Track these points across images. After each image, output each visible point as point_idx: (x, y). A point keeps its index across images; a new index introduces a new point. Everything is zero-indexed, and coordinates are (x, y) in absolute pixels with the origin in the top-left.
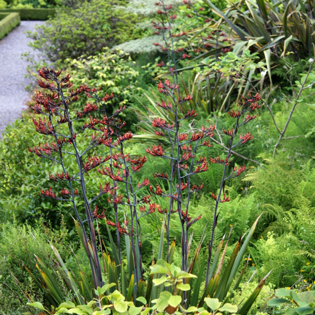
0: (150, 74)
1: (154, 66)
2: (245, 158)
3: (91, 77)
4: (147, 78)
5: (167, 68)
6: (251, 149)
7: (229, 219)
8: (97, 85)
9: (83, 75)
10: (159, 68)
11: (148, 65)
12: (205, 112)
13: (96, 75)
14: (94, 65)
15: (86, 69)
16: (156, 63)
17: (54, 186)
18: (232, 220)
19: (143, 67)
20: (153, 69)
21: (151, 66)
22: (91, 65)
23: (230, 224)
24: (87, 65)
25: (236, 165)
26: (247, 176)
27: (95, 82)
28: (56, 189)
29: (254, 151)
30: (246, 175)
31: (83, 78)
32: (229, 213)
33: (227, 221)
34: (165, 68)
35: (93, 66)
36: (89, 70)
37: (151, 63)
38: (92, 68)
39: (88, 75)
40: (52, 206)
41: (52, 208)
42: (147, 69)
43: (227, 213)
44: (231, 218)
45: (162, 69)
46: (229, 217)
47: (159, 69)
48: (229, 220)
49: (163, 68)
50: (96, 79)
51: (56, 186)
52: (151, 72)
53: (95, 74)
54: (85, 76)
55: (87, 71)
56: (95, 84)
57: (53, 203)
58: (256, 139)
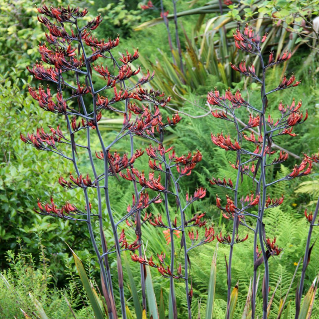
0: (111, 21)
1: (118, 8)
2: (297, 157)
3: (22, 25)
4: (105, 28)
5: (139, 11)
6: (305, 142)
7: (292, 253)
8: (32, 38)
9: (8, 22)
10: (126, 11)
11: (109, 6)
12: (223, 83)
13: (30, 23)
14: (27, 5)
15: (15, 11)
16: (120, 3)
17: (9, 199)
18: (297, 255)
19: (100, 10)
20: (117, 14)
21: (112, 8)
22: (22, 5)
23: (294, 261)
24: (14, 5)
25: (282, 167)
26: (303, 185)
27: (30, 33)
28: (12, 204)
29: (311, 145)
30: (301, 184)
31: (9, 26)
32: (292, 244)
33: (289, 257)
34: (135, 12)
35: (25, 7)
36: (18, 14)
37: (113, 4)
38: (23, 11)
39: (17, 22)
40: (4, 232)
41: (5, 236)
42: (106, 13)
43: (289, 244)
44: (296, 251)
45: (132, 14)
46: (293, 251)
47: (126, 14)
48: (293, 256)
49: (132, 11)
50: (29, 29)
51: (13, 199)
52: (113, 18)
53: (28, 20)
54: (11, 23)
55: (15, 15)
56: (30, 36)
57: (6, 227)
58: (312, 125)
